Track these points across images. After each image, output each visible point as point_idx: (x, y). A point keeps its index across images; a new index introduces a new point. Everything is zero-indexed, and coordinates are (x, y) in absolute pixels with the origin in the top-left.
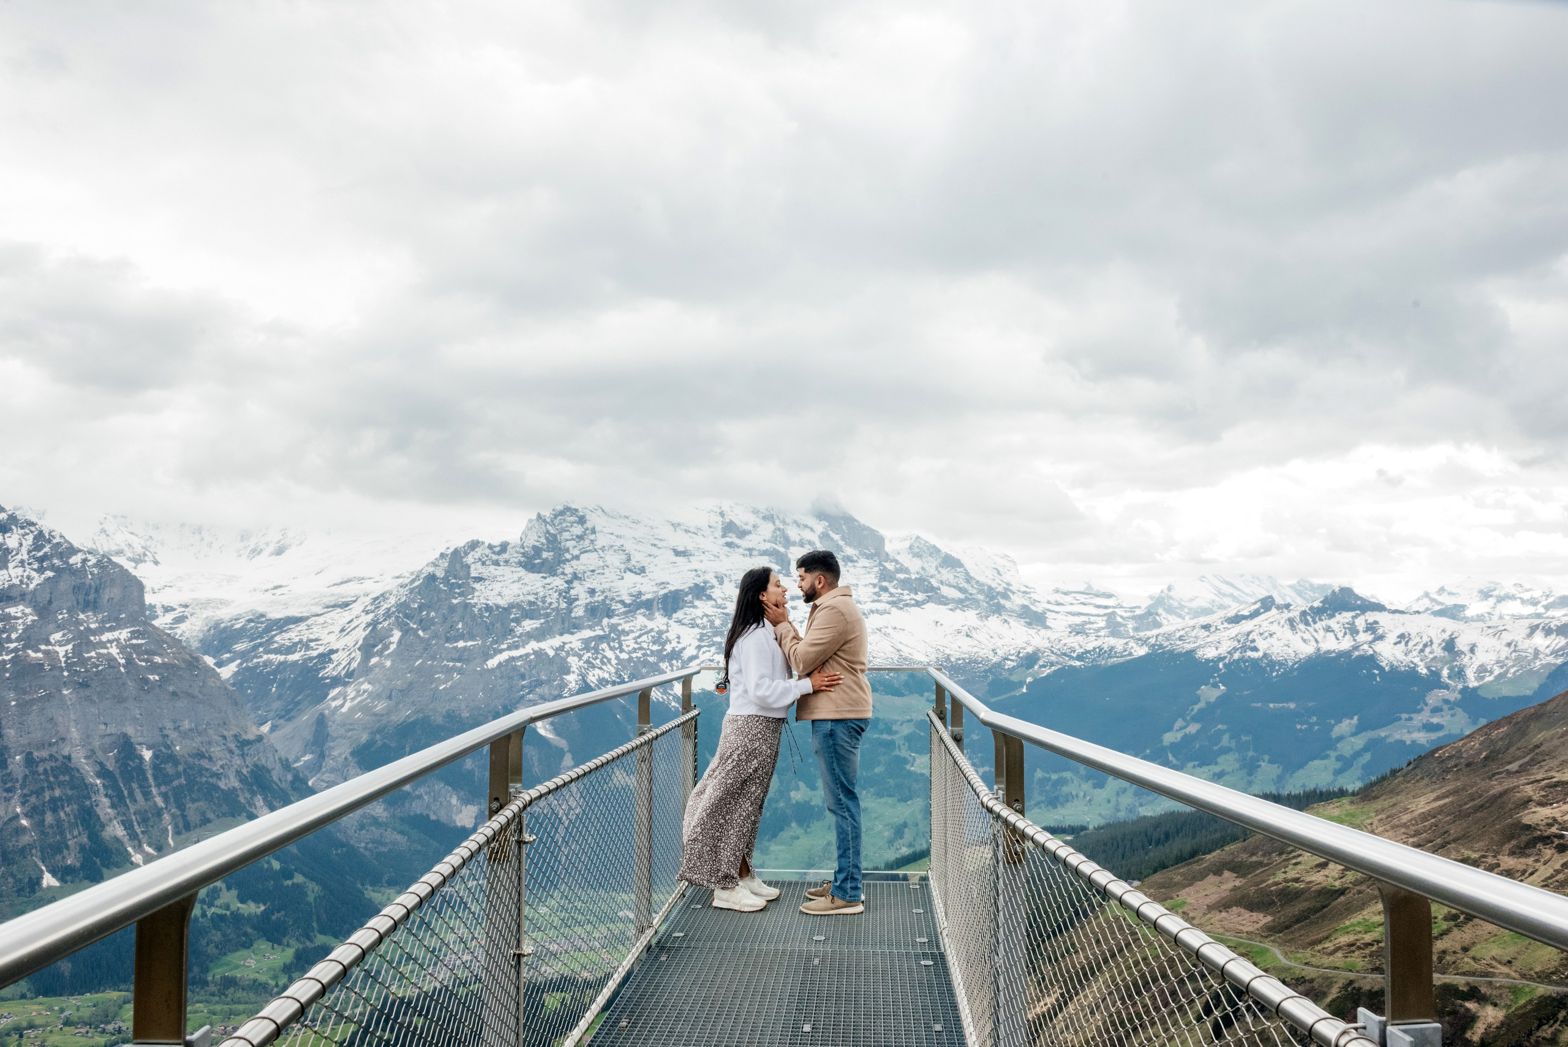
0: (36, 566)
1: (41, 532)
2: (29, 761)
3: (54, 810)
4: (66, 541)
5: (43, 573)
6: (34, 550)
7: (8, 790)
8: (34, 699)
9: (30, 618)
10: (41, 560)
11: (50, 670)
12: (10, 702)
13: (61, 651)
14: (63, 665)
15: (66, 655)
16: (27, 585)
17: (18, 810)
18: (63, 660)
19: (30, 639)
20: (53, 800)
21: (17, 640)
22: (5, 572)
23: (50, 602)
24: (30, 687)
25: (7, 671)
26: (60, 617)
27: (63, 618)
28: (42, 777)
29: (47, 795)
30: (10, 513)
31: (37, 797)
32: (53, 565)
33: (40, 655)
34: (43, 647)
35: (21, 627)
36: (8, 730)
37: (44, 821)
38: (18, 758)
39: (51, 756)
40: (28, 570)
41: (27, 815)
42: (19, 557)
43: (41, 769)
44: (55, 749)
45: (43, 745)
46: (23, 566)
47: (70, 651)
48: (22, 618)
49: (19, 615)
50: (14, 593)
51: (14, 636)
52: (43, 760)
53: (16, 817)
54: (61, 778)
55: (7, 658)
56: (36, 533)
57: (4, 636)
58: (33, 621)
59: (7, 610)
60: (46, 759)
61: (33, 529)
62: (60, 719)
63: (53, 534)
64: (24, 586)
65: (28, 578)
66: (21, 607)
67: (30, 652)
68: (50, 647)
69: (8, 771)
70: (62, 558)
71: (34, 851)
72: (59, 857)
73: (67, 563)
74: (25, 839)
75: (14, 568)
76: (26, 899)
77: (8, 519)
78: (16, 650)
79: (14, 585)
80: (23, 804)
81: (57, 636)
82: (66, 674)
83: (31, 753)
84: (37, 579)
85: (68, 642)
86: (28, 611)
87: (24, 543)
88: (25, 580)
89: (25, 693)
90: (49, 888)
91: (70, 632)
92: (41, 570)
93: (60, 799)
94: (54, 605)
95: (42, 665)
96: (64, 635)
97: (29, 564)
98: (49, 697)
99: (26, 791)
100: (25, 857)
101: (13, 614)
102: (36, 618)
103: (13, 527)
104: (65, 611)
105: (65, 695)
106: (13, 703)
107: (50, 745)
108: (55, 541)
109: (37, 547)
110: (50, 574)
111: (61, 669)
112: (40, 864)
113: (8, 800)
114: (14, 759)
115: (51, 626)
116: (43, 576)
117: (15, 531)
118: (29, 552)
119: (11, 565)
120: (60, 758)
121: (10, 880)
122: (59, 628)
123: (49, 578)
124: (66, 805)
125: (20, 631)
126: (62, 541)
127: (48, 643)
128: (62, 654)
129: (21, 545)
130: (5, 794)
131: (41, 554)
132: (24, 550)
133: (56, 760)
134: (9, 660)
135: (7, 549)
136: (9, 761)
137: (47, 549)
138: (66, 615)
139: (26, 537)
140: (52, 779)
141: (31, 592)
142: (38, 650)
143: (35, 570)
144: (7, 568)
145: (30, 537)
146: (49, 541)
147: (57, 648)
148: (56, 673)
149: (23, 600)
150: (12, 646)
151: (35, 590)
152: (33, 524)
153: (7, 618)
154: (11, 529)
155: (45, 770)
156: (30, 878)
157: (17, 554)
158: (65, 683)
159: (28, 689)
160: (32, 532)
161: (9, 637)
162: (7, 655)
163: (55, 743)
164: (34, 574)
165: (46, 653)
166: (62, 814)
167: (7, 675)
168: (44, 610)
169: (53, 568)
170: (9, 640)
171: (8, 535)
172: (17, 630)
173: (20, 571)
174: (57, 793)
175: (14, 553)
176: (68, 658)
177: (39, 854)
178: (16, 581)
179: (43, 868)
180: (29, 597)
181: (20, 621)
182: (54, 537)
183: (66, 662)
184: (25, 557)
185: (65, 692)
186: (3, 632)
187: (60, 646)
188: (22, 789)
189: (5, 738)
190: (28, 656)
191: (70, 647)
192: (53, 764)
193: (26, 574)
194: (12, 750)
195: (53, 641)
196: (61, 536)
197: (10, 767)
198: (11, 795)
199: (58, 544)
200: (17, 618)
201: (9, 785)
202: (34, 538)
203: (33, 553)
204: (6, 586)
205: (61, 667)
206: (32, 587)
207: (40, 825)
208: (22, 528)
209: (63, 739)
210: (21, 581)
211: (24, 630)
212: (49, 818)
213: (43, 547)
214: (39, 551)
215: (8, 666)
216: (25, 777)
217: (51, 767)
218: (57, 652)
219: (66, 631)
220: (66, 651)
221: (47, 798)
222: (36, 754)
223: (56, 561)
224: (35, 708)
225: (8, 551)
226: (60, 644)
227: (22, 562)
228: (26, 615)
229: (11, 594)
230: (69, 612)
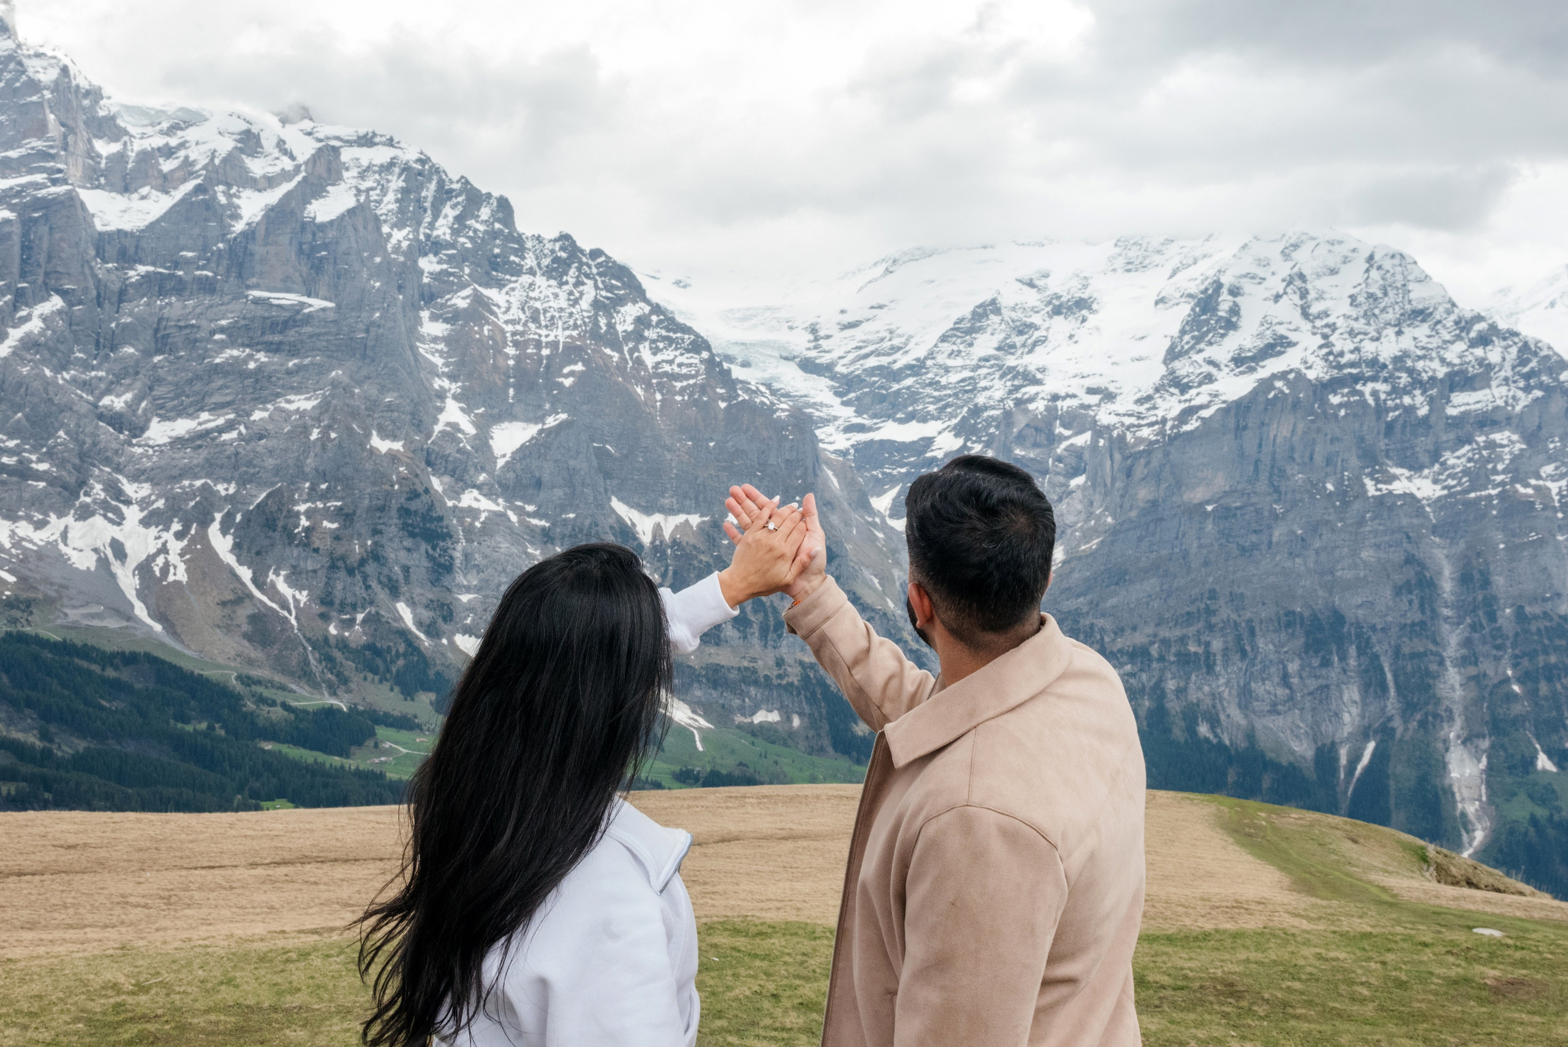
0: (1522, 384)
1: (1526, 344)
2: (1520, 615)
3: (1549, 680)
4: (1556, 354)
5: (1530, 393)
6: (1520, 365)
7: (1498, 648)
8: (1525, 543)
9: (1519, 446)
10: (1527, 377)
11: (1543, 509)
12: (1498, 544)
13: (1554, 487)
14: (1557, 504)
15: (1559, 493)
16: (1513, 407)
17: (1509, 672)
18: (1556, 498)
19: (1518, 471)
20: (1548, 667)
21: (1504, 472)
22: (1487, 391)
23: (1539, 427)
24: (1520, 527)
25: (1493, 507)
26: (1551, 446)
27: (1555, 448)
28: (1535, 638)
29: (1541, 660)
30: (1490, 322)
31: (1530, 660)
32: (1542, 383)
33: (1530, 491)
34: (1533, 482)
35: (1508, 457)
36: (1497, 577)
37: (1537, 690)
38: (1508, 611)
39: (1545, 613)
40: (1513, 389)
41: (1520, 681)
42: (1502, 374)
43: (1533, 628)
44: (1548, 606)
45: (1536, 599)
46: (1507, 385)
47: (1564, 488)
48: (1508, 446)
49: (1505, 442)
50: (1499, 417)
51: (1500, 467)
52: (1536, 617)
53: (1507, 681)
54: (1558, 642)
55: (1494, 492)
56: (1520, 345)
57: (1490, 466)
58: (1521, 450)
59: (1492, 436)
60: (1539, 617)
61: (1516, 340)
62: (1555, 570)
63: (1540, 345)
64: (1509, 408)
65: (1514, 398)
66: (1507, 433)
67: (1518, 486)
68: (1541, 483)
69: (1498, 625)
70: (1551, 374)
71: (1527, 724)
72: (1555, 737)
73: (1557, 380)
74: (1517, 709)
75: (1499, 386)
76: (1519, 780)
77: (1489, 329)
78: (1502, 484)
79: (1496, 408)
80: (1515, 666)
81: (1548, 469)
82: (1560, 515)
83: (1521, 608)
84: (1524, 400)
85: (1561, 477)
86: (1515, 437)
87: (1508, 357)
88: (1511, 401)
89: (1514, 535)
90: (1545, 772)
91: (1563, 464)
92: (1527, 389)
93: (1556, 666)
94: (1544, 433)
95: (1533, 503)
96: (1557, 468)
97: (1515, 382)
98: (1541, 542)
99: (1517, 652)
100: (1517, 730)
101: (1498, 441)
102: (1524, 446)
103: (1494, 338)
104: (1557, 439)
105: (1560, 541)
106: (1502, 546)
107: (1545, 600)
108: (1542, 354)
109: (1523, 362)
110: (1538, 393)
111: (1555, 510)
112: (1534, 741)
113: (1497, 659)
114: (1503, 611)
115: (1542, 457)
116: (1531, 396)
117: (1496, 343)
118: (1514, 367)
119: (1494, 383)
120: (1555, 618)
121: (1502, 753)
122: (1550, 459)
123: (1538, 399)
124: (1563, 675)
125: (1507, 462)
126: (1551, 353)
127: (1538, 477)
128: (1555, 491)
129: (1504, 359)
130: (1494, 652)
131: (1526, 370)
132: (1508, 365)
133: (1551, 620)
134: (1497, 495)
135: (1489, 365)
136: (1499, 613)
137: (1533, 364)
138: (1558, 444)
139: (1510, 350)
140: (1546, 642)
141: (1517, 415)
142: (1527, 485)
143: (1521, 389)
144: (1489, 387)
145: (1514, 350)
146: (1536, 354)
147: (1549, 484)
148: (1549, 514)
149: (1509, 424)
150: (1499, 478)
151: (1522, 412)
152: (1517, 334)
153: (1491, 445)
154: (1492, 341)
155: (1539, 629)
156: (1523, 756)
157: (1500, 370)
158: (1559, 526)
159: (1518, 531)
160: (1515, 343)
161: (1495, 467)
162: (1493, 488)
163: (1548, 599)
164: (1520, 394)
165: (1537, 488)
166: (1559, 686)
167: (1494, 512)
168: (1533, 438)
169: (1541, 386)
170: (1495, 472)
171: (1489, 347)
172: (1503, 460)
173: (1504, 389)
174: (1553, 659)
175: (1497, 369)
176: (1562, 497)
177: (1533, 729)
178: (1500, 403)
179: (1538, 746)
180: (1515, 421)
181: (1507, 450)
182: (1541, 349)
183: (1560, 501)
184: (1509, 373)
185: (1560, 538)
186: (1489, 462)
187: (1553, 481)
188: (1513, 649)
189: (1494, 586)
190: (1517, 491)
191: (1563, 483)
192: (1548, 624)
193: (1511, 394)
194: (1502, 601)
195: (1544, 475)
196: (1550, 348)
197: (1500, 621)
198: (1500, 653)
199: (1547, 357)
200: (1503, 446)
201: (1499, 641)
202: (1520, 351)
203: (1519, 369)
204: (1490, 408)
205: (1554, 507)
206: (1518, 408)
207: (1532, 694)
208: (1505, 339)
209: (1559, 595)
210: (1506, 402)
211: (1512, 461)
212: (1544, 688)
213: (1528, 361)
214: (1525, 365)
215: (1495, 502)
216: (1517, 635)
217: (1546, 627)
218: (1549, 489)
219: (1558, 464)
220: (1560, 488)
221: (1541, 664)
222: (1528, 609)
223: (1544, 378)
224: (1525, 553)
225: (1490, 367)
226: (1553, 478)
227: (1506, 379)
228: (1512, 442)
229: (1496, 418)
230: (1561, 440)
